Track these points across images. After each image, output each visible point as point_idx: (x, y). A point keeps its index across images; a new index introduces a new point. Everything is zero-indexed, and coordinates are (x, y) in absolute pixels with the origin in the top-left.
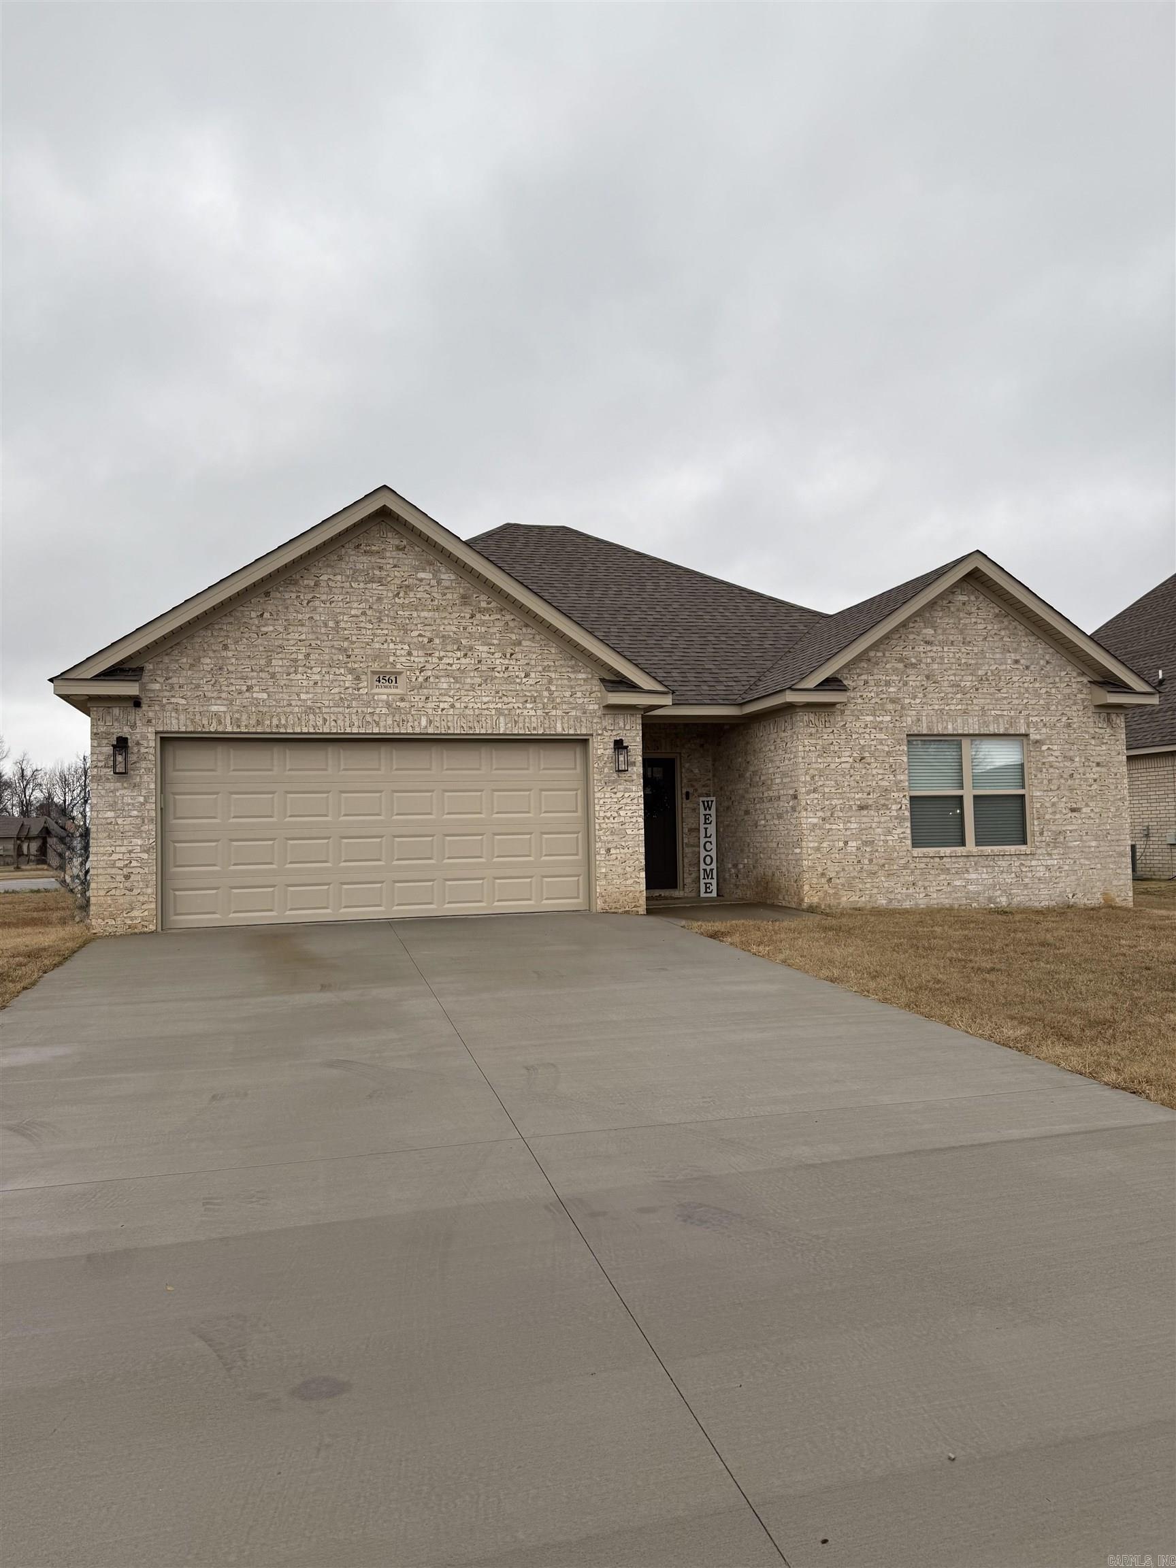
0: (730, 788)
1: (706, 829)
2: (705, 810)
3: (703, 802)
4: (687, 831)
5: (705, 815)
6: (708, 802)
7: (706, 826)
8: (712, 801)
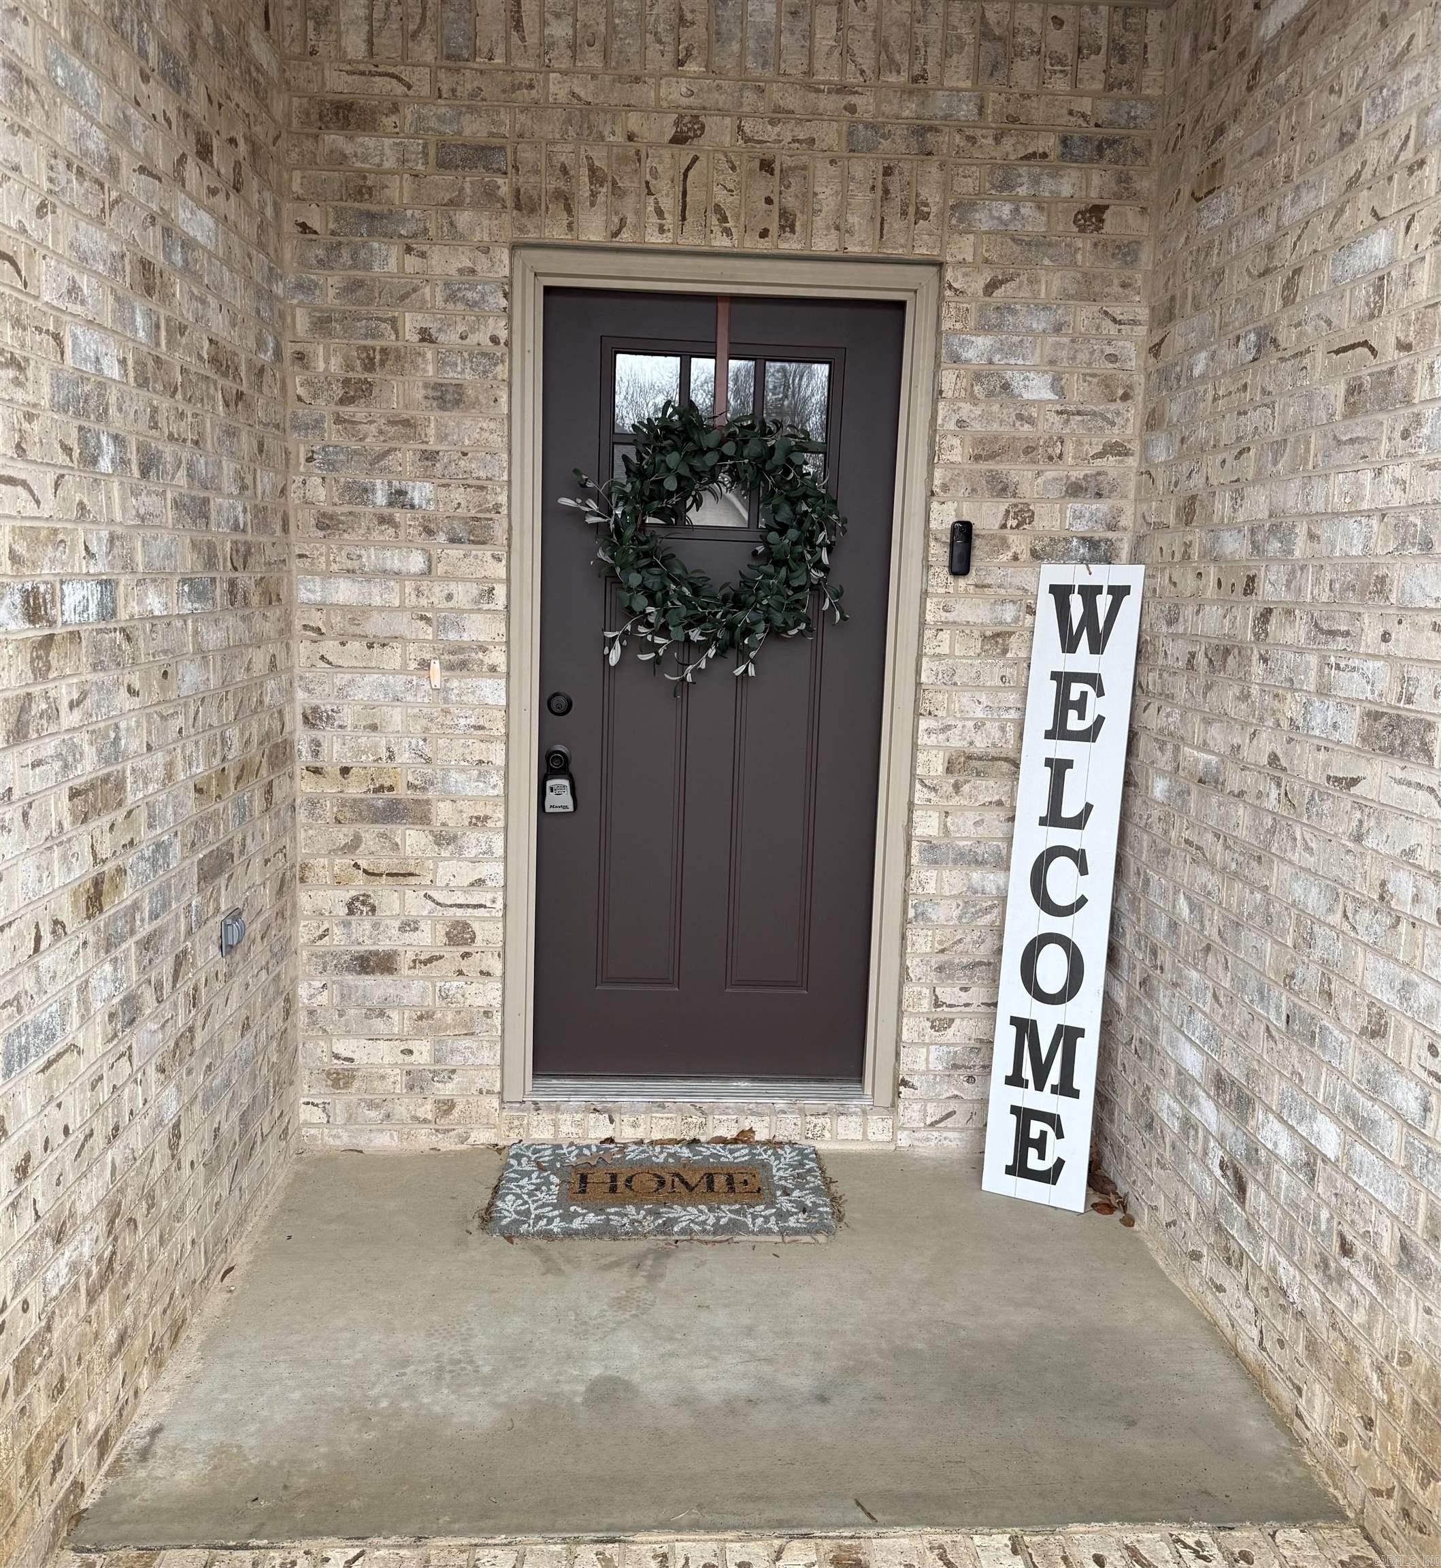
0: (1257, 504)
1: (1059, 768)
2: (1069, 644)
3: (1061, 593)
4: (939, 767)
5: (1063, 680)
6: (1090, 593)
7: (1063, 749)
8: (1119, 592)
